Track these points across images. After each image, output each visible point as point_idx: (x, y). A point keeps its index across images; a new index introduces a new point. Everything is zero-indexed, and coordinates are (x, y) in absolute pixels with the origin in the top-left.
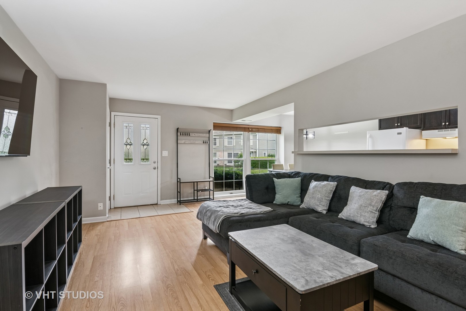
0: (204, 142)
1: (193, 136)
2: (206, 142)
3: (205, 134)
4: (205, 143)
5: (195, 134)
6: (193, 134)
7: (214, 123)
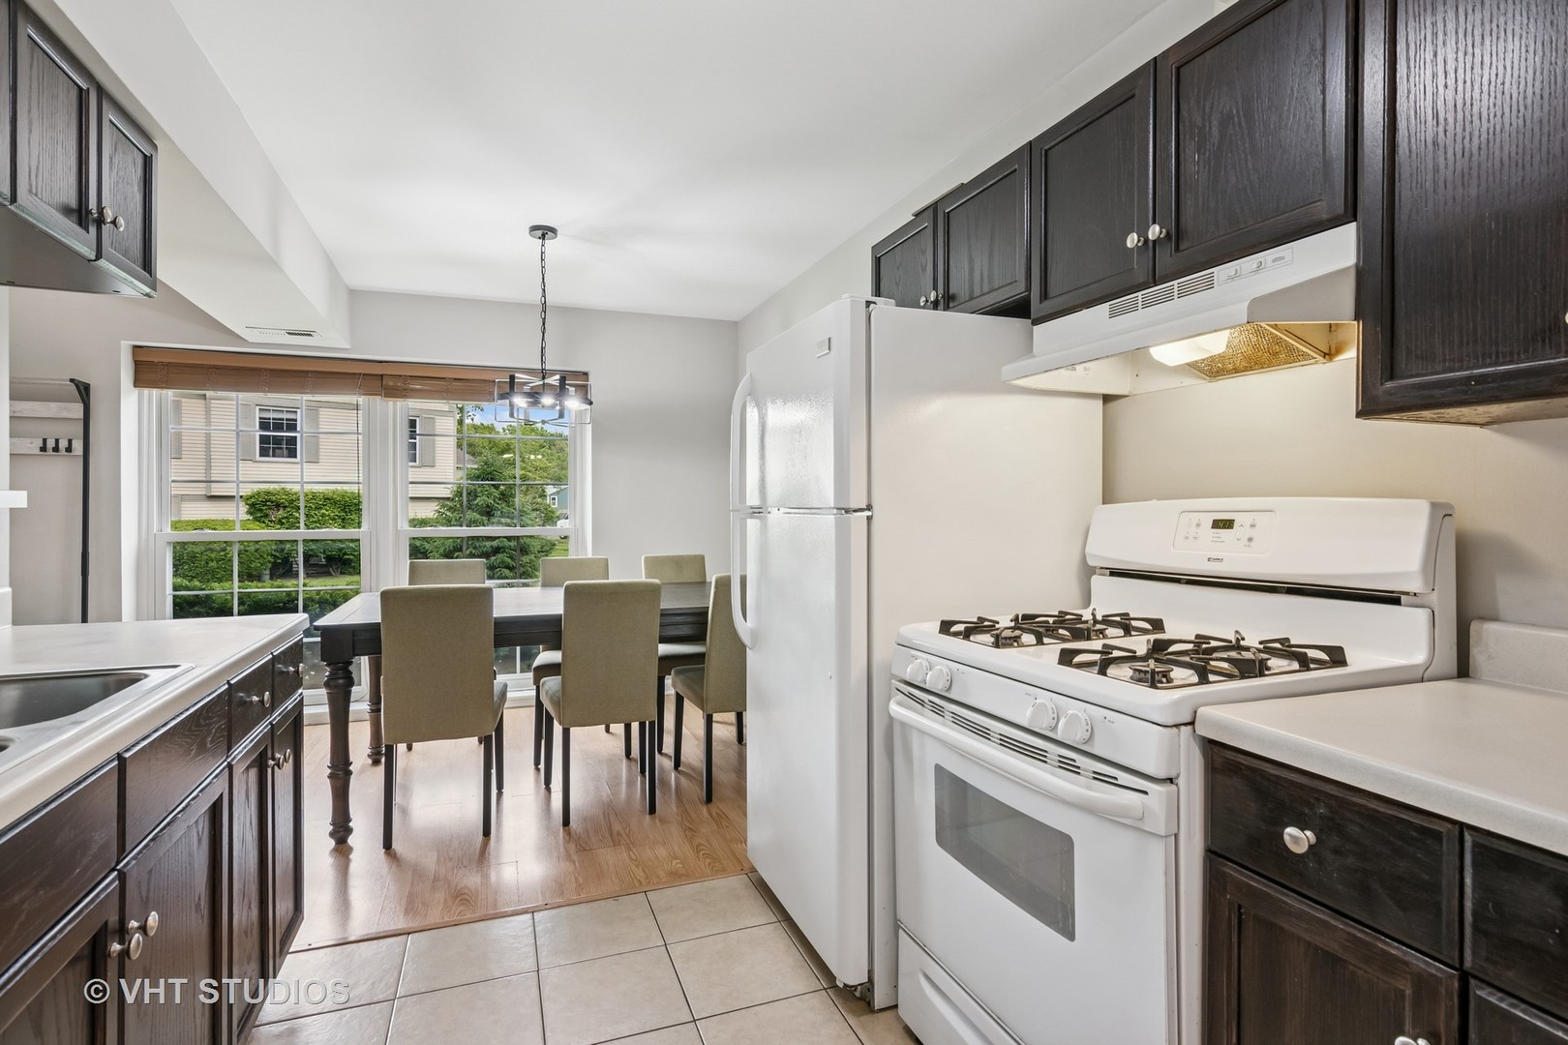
0: (53, 444)
2: (65, 444)
3: (57, 405)
4: (55, 450)
7: (135, 347)
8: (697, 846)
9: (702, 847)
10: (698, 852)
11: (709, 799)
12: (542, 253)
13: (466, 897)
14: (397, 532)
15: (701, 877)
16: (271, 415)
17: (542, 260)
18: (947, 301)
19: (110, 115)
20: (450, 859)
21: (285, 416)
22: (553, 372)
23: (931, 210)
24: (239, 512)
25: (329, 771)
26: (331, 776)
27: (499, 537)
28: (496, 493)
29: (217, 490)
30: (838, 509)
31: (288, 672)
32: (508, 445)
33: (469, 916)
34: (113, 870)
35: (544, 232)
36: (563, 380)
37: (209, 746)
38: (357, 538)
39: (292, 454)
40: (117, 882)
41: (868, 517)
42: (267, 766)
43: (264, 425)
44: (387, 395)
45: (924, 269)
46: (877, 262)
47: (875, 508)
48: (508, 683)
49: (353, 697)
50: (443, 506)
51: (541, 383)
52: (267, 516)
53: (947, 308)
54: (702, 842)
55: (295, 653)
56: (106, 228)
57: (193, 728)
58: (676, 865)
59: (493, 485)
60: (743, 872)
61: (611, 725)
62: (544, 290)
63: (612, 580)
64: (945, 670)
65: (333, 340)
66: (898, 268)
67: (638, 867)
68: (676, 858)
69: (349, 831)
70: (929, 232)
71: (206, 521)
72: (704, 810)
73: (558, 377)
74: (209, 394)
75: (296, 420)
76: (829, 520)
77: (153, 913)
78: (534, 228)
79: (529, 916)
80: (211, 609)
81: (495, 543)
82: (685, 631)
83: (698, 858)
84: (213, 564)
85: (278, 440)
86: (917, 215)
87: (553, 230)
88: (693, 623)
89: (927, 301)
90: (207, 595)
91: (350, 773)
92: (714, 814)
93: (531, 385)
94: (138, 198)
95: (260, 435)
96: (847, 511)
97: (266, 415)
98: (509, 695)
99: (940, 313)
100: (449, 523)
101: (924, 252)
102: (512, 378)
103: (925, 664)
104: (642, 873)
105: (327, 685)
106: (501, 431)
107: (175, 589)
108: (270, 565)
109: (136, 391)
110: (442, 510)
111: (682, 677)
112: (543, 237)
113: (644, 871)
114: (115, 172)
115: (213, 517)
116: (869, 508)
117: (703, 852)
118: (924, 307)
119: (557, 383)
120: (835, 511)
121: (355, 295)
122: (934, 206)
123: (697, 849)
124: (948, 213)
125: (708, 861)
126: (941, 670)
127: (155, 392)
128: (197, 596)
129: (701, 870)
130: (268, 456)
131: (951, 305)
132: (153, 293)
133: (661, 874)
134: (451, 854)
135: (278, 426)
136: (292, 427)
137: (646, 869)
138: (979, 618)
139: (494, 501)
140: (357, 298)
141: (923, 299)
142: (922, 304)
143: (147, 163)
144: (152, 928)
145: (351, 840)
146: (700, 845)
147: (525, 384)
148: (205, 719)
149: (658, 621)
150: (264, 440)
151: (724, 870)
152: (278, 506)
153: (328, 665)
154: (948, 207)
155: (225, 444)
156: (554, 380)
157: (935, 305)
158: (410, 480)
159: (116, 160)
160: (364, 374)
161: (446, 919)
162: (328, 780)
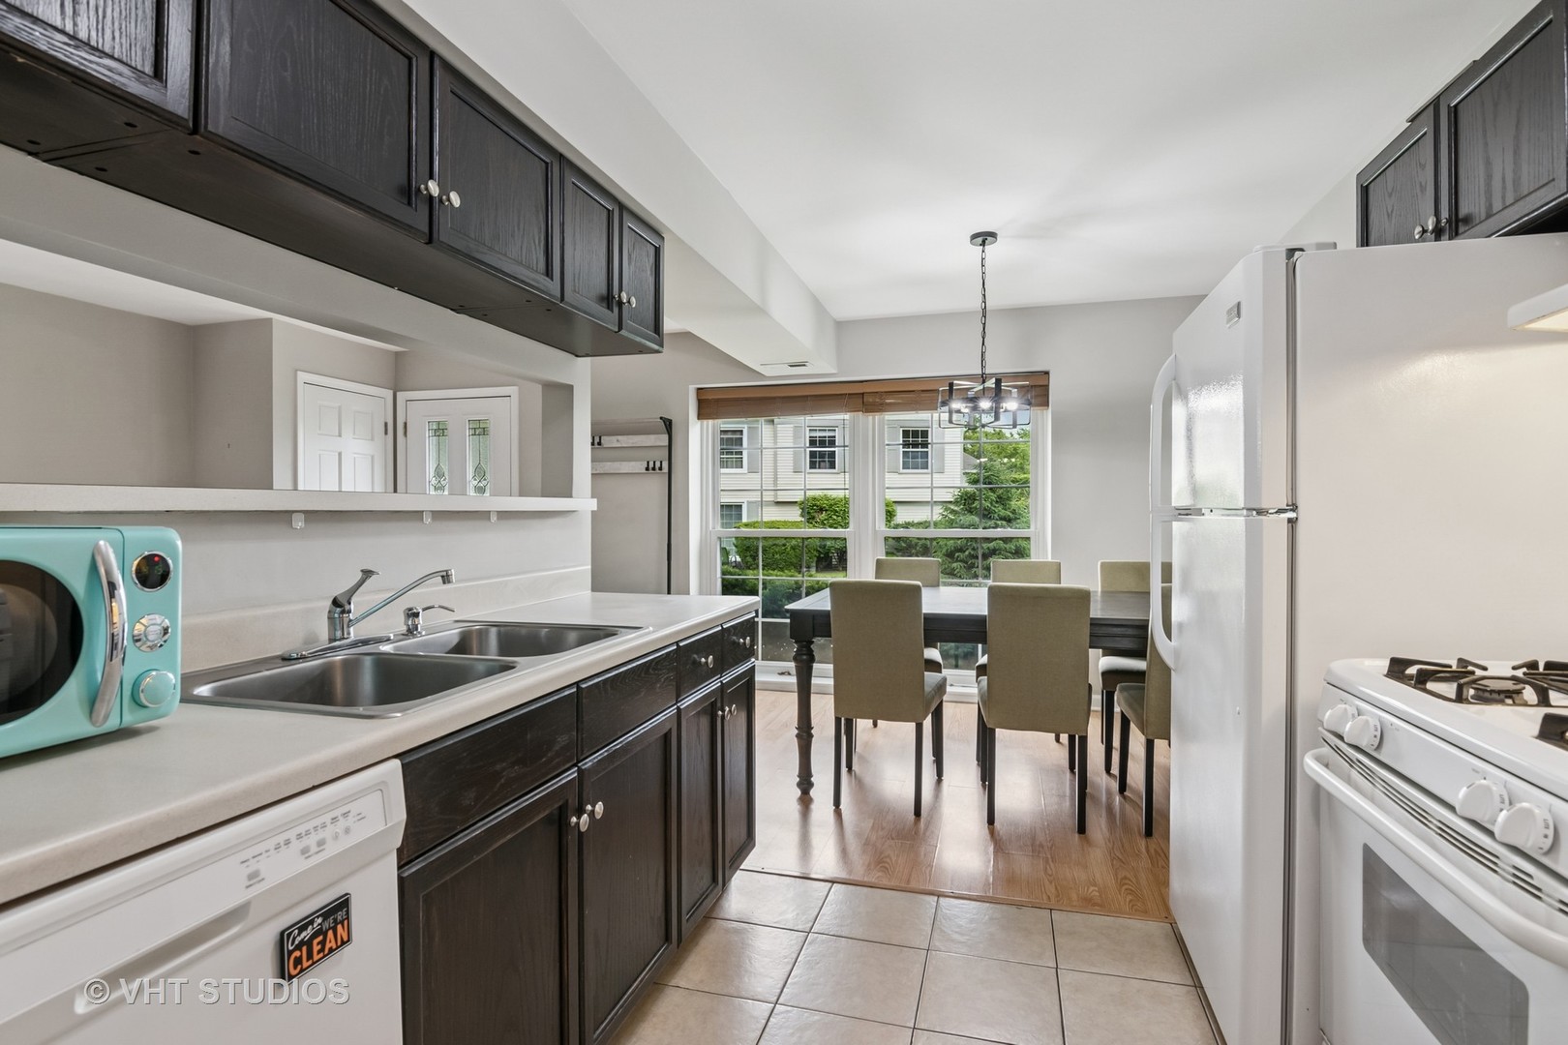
0: (651, 465)
1: (614, 446)
2: (658, 465)
3: (652, 437)
4: (654, 469)
5: (620, 438)
6: (614, 438)
7: (699, 389)
8: (1122, 879)
9: (1127, 881)
10: (1122, 885)
11: (1149, 833)
12: (983, 259)
13: (886, 865)
14: (875, 532)
15: (1116, 912)
16: (818, 434)
17: (983, 266)
18: (1453, 226)
19: (629, 223)
20: (883, 829)
21: (827, 434)
22: (992, 375)
23: (1431, 109)
24: (794, 515)
25: (796, 732)
26: (797, 736)
27: (996, 539)
28: (993, 496)
29: (783, 497)
30: (1248, 509)
31: (739, 643)
32: (1015, 449)
33: (885, 882)
34: (575, 765)
35: (984, 238)
36: (998, 382)
37: (658, 690)
38: (843, 536)
39: (832, 465)
40: (576, 774)
41: (1290, 521)
42: (717, 715)
43: (813, 442)
44: (867, 411)
45: (1423, 189)
46: (1365, 193)
47: (1300, 509)
48: (948, 677)
49: (814, 672)
50: (946, 510)
51: (981, 387)
52: (813, 518)
53: (1455, 234)
54: (1128, 876)
55: (749, 627)
56: (625, 307)
57: (643, 675)
58: (1093, 891)
59: (991, 489)
60: (1167, 920)
61: (1061, 735)
62: (984, 295)
63: (1064, 585)
64: (1374, 722)
65: (823, 367)
66: (1390, 195)
67: (1051, 882)
68: (1095, 885)
69: (811, 785)
70: (1430, 140)
71: (773, 522)
72: (1142, 843)
73: (994, 380)
74: (776, 420)
75: (835, 437)
76: (1239, 522)
77: (600, 803)
78: (975, 237)
79: (936, 898)
80: (745, 590)
81: (991, 545)
82: (1126, 644)
83: (1120, 891)
84: (777, 556)
85: (822, 455)
86: (1413, 120)
87: (993, 235)
88: (1134, 636)
89: (1424, 231)
90: (743, 579)
91: (811, 736)
92: (1152, 851)
93: (975, 390)
94: (651, 280)
95: (811, 452)
96: (1260, 512)
97: (814, 434)
98: (949, 689)
99: (1445, 244)
100: (951, 524)
101: (1423, 167)
102: (951, 385)
103: (1352, 710)
104: (1053, 890)
105: (795, 659)
106: (1009, 436)
107: (724, 573)
108: (815, 559)
109: (699, 422)
110: (945, 513)
111: (1125, 694)
112: (983, 244)
113: (1056, 888)
114: (633, 264)
115: (778, 519)
116: (1294, 508)
117: (1127, 887)
118: (1422, 239)
119: (994, 386)
120: (1245, 512)
121: (841, 326)
122: (1435, 103)
123: (1121, 882)
124: (1456, 106)
125: (1130, 897)
126: (1367, 721)
127: (710, 422)
128: (737, 579)
129: (1119, 905)
130: (815, 468)
131: (1461, 229)
132: (661, 349)
133: (1074, 896)
134: (884, 825)
135: (822, 443)
136: (832, 443)
137: (1059, 888)
138: (1462, 662)
139: (991, 504)
140: (843, 329)
141: (1418, 229)
142: (1417, 237)
143: (658, 251)
144: (599, 813)
145: (813, 793)
146: (1125, 878)
147: (968, 389)
148: (654, 669)
149: (1087, 630)
150: (813, 455)
151: (1146, 912)
152: (821, 510)
153: (796, 642)
154: (1455, 97)
155: (786, 460)
156: (991, 383)
157: (1438, 233)
158: (887, 486)
159: (633, 256)
160: (849, 394)
161: (866, 879)
162: (796, 739)
